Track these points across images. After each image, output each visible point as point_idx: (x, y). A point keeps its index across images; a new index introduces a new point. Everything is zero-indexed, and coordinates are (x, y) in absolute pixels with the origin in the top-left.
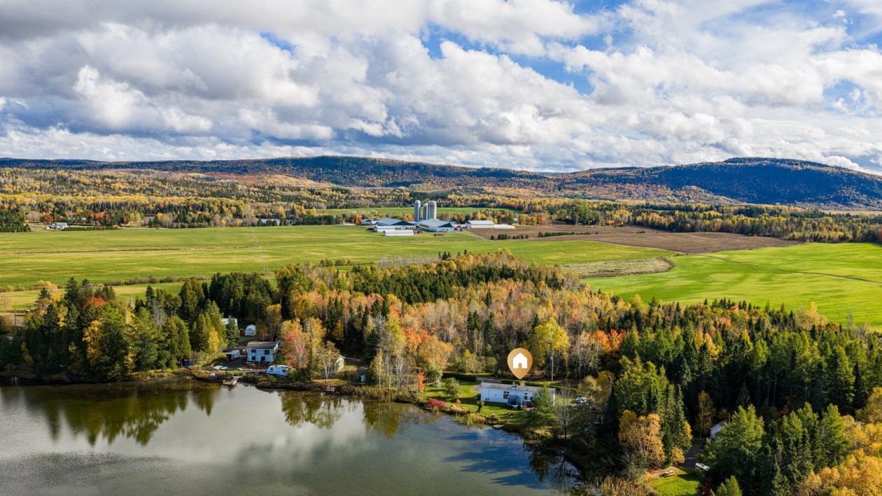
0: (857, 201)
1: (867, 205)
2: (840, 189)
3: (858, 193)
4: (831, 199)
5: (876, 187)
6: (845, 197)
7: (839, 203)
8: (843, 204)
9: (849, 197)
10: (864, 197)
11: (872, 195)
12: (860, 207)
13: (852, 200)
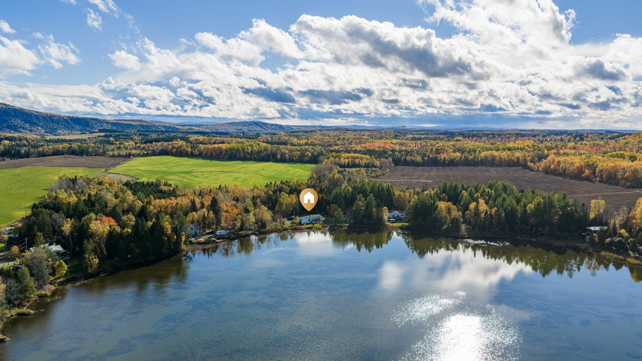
0: (24, 128)
1: (30, 131)
2: (10, 120)
3: (23, 122)
4: (5, 127)
5: (34, 118)
6: (14, 126)
7: (11, 130)
8: (14, 131)
9: (17, 126)
10: (27, 125)
11: (32, 124)
12: (27, 133)
13: (20, 128)
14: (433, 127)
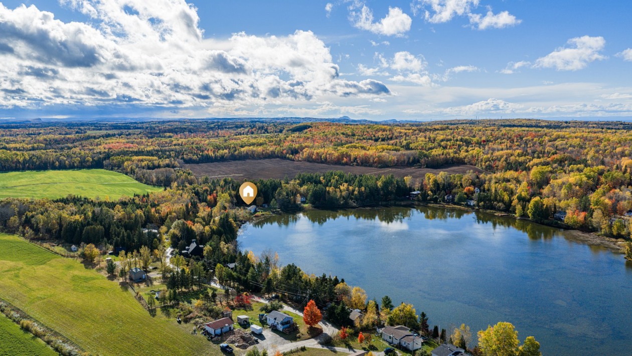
14: (64, 119)
